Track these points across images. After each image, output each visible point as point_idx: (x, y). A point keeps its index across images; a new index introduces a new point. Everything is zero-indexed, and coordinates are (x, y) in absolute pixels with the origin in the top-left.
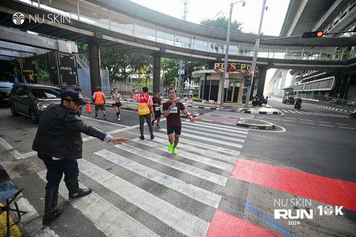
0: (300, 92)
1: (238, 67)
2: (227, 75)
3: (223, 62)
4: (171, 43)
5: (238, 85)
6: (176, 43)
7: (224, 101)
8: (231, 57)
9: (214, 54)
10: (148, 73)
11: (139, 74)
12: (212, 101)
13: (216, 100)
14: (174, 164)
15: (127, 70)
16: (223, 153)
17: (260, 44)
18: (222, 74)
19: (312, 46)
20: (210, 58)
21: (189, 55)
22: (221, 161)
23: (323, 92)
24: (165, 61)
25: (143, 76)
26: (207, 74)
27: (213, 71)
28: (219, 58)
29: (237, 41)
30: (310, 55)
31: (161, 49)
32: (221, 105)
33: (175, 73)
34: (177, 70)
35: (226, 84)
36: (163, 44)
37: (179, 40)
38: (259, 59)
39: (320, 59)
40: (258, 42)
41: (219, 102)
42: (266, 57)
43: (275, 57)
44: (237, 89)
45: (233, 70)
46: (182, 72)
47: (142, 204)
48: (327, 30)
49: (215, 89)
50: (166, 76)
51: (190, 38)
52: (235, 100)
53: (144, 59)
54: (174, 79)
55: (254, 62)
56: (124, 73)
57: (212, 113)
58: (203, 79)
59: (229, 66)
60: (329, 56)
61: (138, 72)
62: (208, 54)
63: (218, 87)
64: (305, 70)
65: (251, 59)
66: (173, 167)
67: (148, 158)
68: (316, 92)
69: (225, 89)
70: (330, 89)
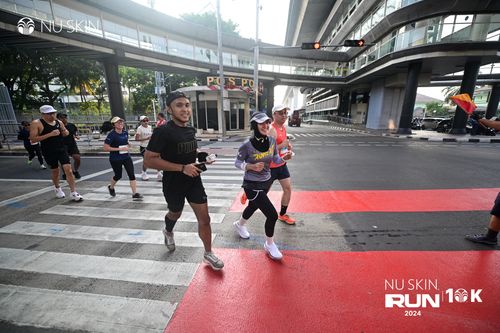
0: (312, 114)
1: (238, 83)
2: (225, 94)
3: (218, 75)
4: (134, 43)
5: (243, 107)
6: (142, 43)
7: (228, 129)
8: (226, 69)
9: (205, 63)
10: (99, 92)
11: (80, 94)
12: (211, 130)
13: (216, 128)
14: (153, 215)
15: (53, 88)
16: (222, 190)
17: (260, 53)
18: (219, 93)
19: (315, 60)
20: (200, 70)
21: (167, 63)
22: (219, 198)
23: (332, 112)
24: (129, 72)
25: (89, 98)
26: (199, 93)
27: (206, 88)
28: (214, 70)
29: (233, 48)
30: (316, 71)
31: (115, 50)
32: (224, 134)
33: (149, 92)
34: (153, 87)
35: (226, 106)
36: (117, 43)
37: (148, 39)
38: (261, 73)
39: (324, 75)
40: (257, 51)
41: (220, 131)
42: (271, 70)
43: (282, 72)
44: (242, 112)
45: (233, 87)
46: (161, 90)
47: (101, 272)
48: (327, 43)
49: (213, 113)
50: (135, 96)
51: (165, 37)
52: (242, 127)
53: (86, 67)
54: (150, 103)
55: (256, 77)
56: (47, 93)
57: (211, 146)
58: (194, 99)
59: (227, 81)
60: (331, 71)
61: (78, 91)
62: (197, 64)
63: (217, 109)
64: (313, 87)
65: (251, 72)
66: (151, 219)
67: (110, 216)
68: (326, 112)
69: (226, 112)
70: (336, 108)
